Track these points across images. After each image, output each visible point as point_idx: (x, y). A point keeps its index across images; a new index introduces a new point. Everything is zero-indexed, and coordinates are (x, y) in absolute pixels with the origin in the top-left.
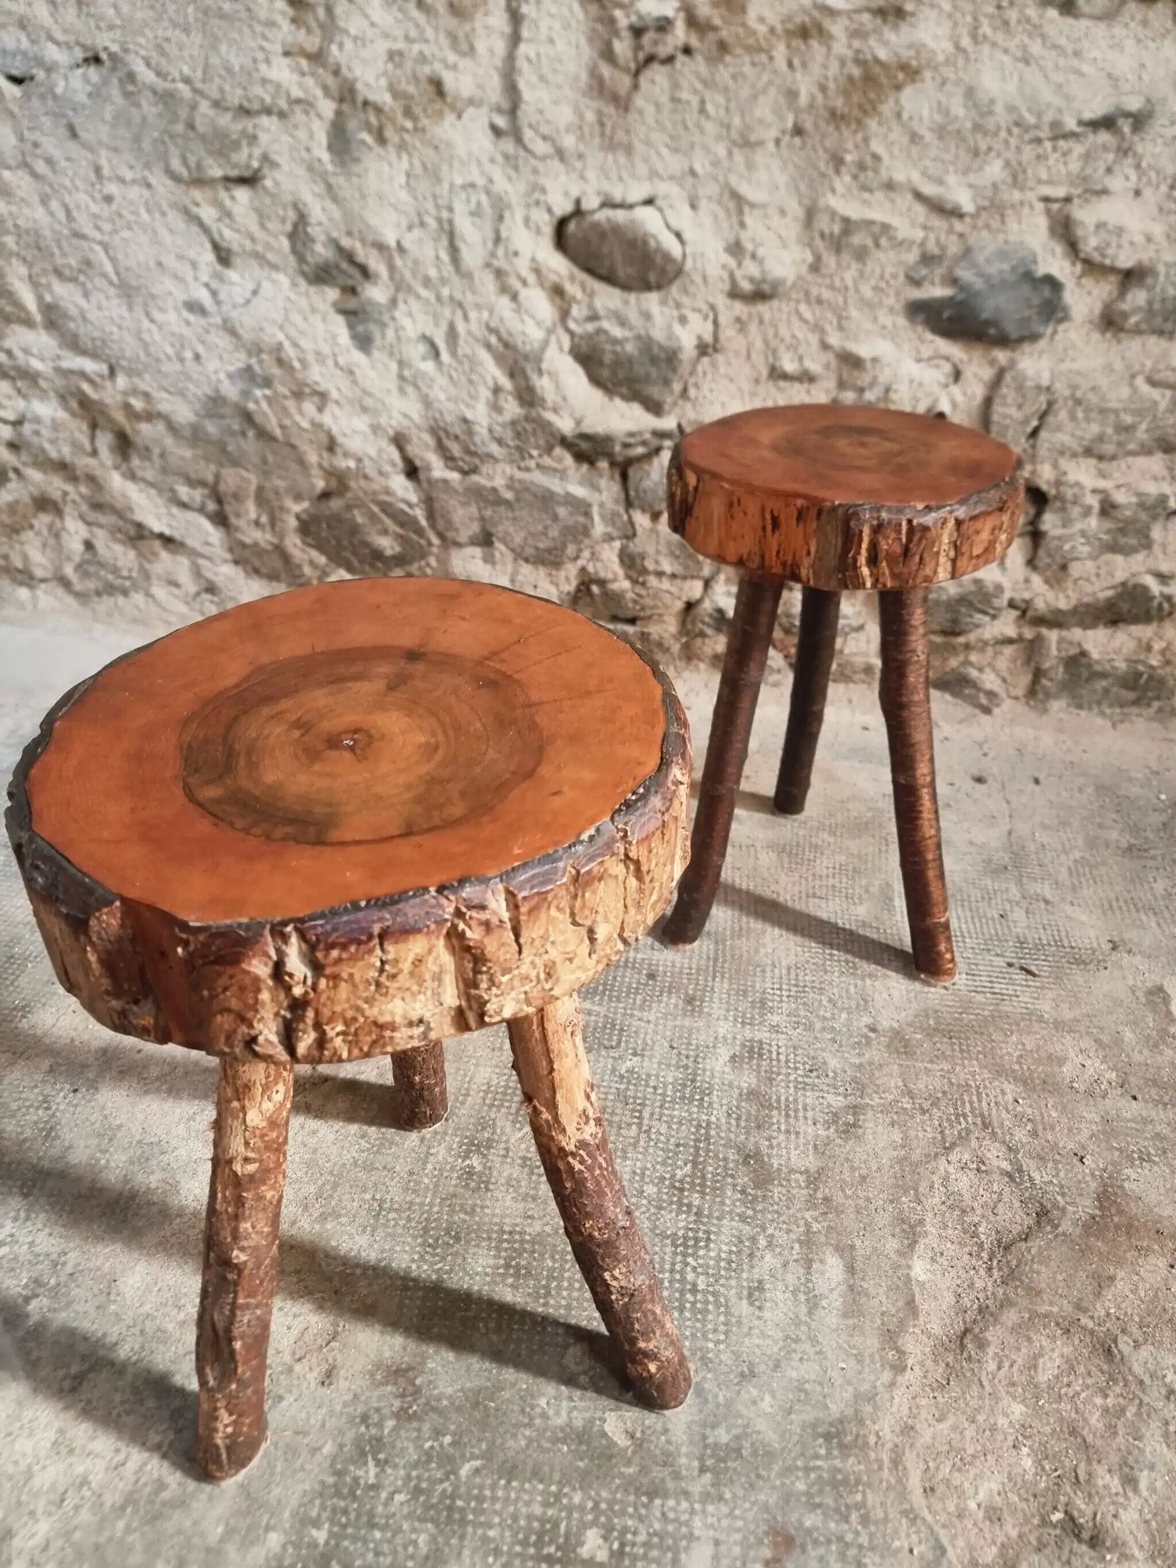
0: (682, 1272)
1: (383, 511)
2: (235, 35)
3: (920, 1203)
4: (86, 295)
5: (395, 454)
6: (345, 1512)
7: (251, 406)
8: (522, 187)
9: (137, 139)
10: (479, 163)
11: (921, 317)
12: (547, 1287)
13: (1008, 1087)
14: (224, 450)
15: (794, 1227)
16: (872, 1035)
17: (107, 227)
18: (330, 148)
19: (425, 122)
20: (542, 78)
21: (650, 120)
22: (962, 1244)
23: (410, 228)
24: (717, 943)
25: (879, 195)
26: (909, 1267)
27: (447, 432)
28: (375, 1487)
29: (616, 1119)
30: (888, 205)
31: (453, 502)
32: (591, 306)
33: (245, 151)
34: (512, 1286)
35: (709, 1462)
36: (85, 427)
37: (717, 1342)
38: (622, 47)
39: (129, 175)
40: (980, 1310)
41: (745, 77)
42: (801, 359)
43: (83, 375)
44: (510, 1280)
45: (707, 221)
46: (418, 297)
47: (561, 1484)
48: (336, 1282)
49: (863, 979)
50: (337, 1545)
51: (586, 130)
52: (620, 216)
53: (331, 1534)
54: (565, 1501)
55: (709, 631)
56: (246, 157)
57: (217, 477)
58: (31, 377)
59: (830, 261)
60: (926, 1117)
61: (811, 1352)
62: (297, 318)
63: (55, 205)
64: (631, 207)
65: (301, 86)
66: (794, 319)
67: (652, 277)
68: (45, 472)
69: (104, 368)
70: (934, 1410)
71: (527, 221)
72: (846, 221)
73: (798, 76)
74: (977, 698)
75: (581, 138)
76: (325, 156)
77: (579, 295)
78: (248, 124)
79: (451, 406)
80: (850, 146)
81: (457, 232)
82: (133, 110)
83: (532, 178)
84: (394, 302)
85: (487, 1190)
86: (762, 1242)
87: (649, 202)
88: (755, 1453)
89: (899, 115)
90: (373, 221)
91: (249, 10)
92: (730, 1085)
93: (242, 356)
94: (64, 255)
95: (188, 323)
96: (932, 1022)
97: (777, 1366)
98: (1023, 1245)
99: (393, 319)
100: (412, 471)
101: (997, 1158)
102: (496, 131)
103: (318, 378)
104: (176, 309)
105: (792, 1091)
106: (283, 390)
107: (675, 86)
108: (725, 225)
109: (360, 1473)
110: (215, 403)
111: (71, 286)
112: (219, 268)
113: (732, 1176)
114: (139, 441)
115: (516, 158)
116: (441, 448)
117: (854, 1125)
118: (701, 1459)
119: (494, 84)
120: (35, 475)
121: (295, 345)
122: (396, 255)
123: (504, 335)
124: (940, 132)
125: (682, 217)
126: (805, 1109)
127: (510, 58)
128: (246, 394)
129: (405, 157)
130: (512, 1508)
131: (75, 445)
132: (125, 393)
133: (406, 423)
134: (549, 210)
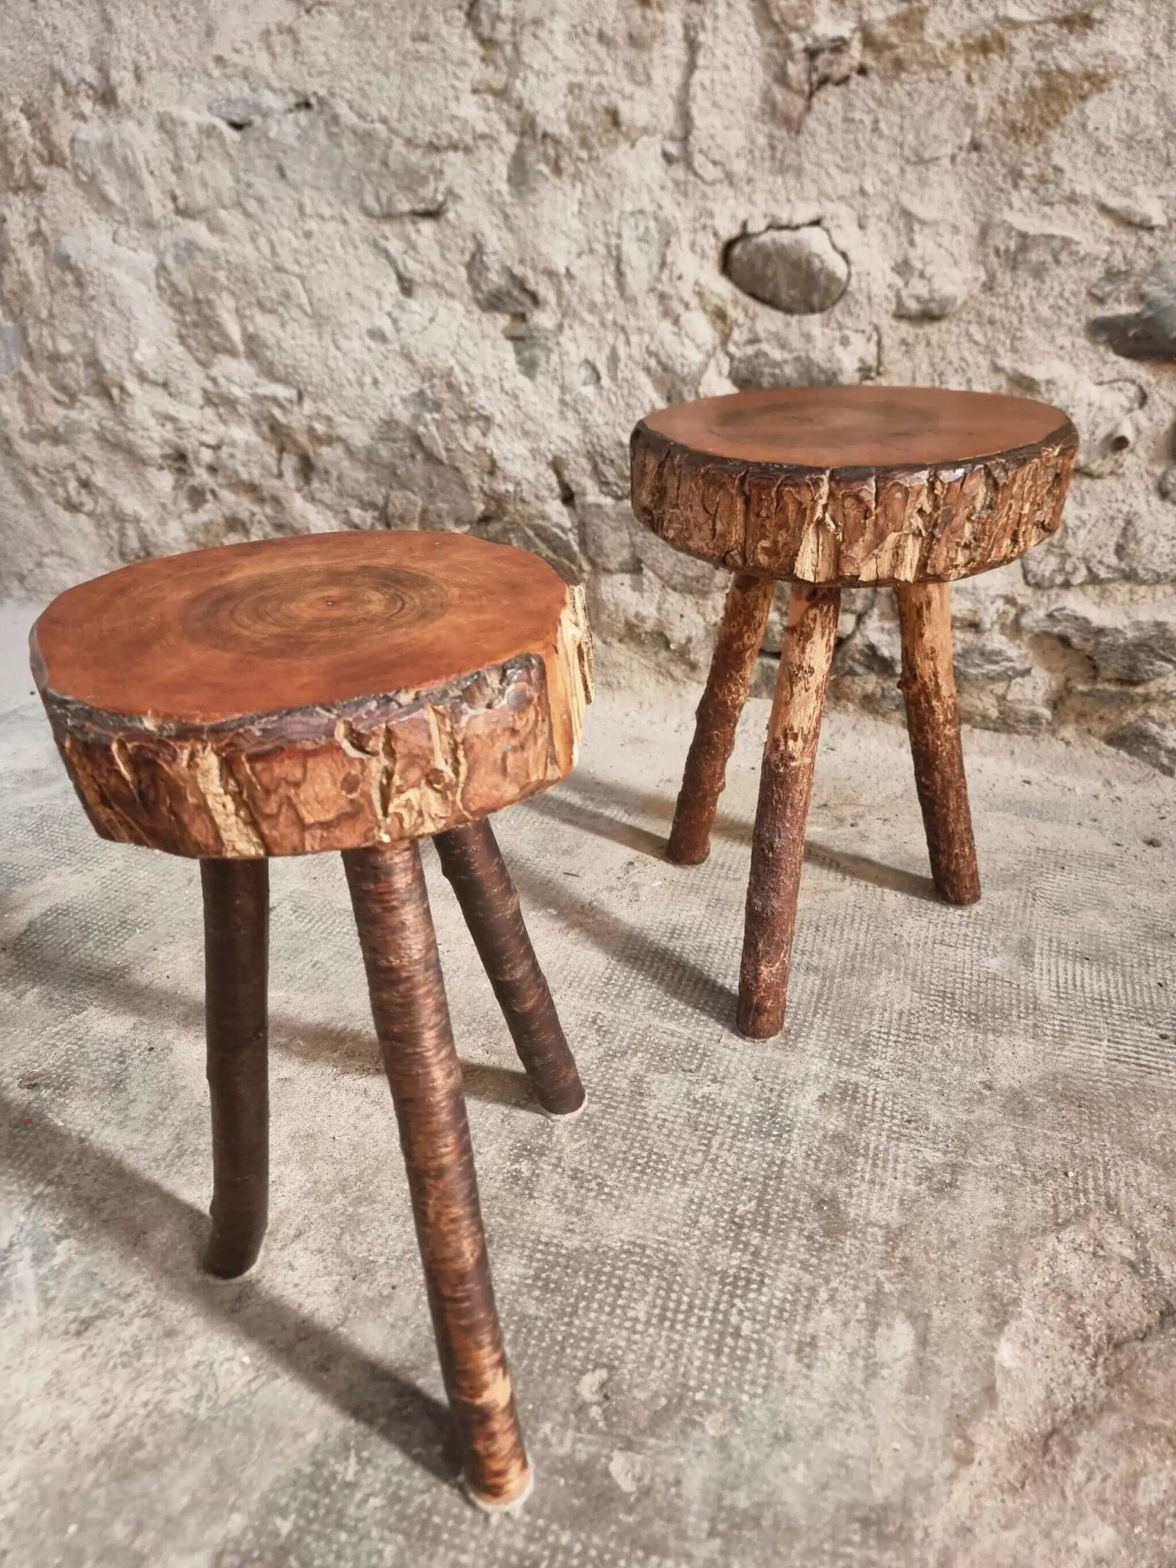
0: (726, 1314)
1: (538, 535)
2: (429, 76)
3: (1017, 1279)
4: (283, 325)
5: (553, 480)
6: (315, 1506)
7: (421, 429)
8: (689, 213)
9: (337, 178)
10: (650, 191)
11: (1102, 338)
12: (575, 1306)
13: (1144, 1168)
14: (395, 474)
15: (862, 1284)
16: (987, 1093)
17: (305, 261)
18: (510, 180)
19: (599, 151)
20: (715, 104)
21: (822, 143)
22: (1063, 1334)
23: (580, 255)
24: (824, 979)
25: (1061, 209)
26: (994, 1349)
27: (602, 456)
28: (352, 1486)
29: (682, 1143)
30: (1070, 219)
31: (605, 527)
32: (752, 330)
33: (432, 185)
34: (537, 1299)
35: (721, 1527)
36: (274, 452)
37: (753, 1396)
38: (796, 70)
39: (327, 212)
40: (1075, 1411)
41: (921, 94)
42: (969, 381)
43: (275, 400)
44: (537, 1293)
45: (875, 239)
46: (583, 322)
47: (550, 1520)
48: (357, 1268)
49: (985, 1033)
50: (300, 1540)
51: (757, 154)
52: (785, 237)
53: (296, 1528)
54: (551, 1539)
55: (860, 670)
56: (432, 192)
57: (387, 498)
58: (231, 403)
59: (1005, 278)
60: (1039, 1187)
61: (861, 1424)
62: (467, 343)
63: (262, 241)
64: (797, 228)
65: (485, 120)
66: (963, 340)
67: (816, 299)
68: (237, 493)
69: (292, 393)
70: (1000, 1516)
71: (693, 246)
72: (1023, 235)
73: (977, 90)
74: (1157, 758)
75: (751, 162)
76: (504, 188)
77: (741, 319)
78: (436, 159)
79: (608, 430)
80: (1029, 159)
81: (624, 258)
82: (336, 151)
83: (700, 203)
84: (560, 327)
85: (531, 1197)
86: (823, 1295)
87: (816, 223)
88: (776, 1525)
89: (1084, 126)
90: (544, 249)
91: (443, 51)
92: (815, 1125)
93: (416, 381)
94: (267, 288)
95: (370, 349)
96: (1059, 1086)
97: (818, 1433)
98: (1138, 1346)
99: (558, 344)
100: (568, 497)
101: (1119, 1243)
102: (668, 158)
103: (483, 402)
104: (361, 337)
105: (884, 1139)
106: (451, 414)
107: (849, 105)
108: (893, 242)
109: (339, 1468)
110: (390, 424)
111: (270, 317)
112: (401, 297)
113: (800, 1220)
114: (319, 464)
115: (686, 183)
116: (596, 473)
117: (950, 1185)
118: (713, 1521)
119: (669, 112)
120: (227, 495)
121: (465, 370)
122: (565, 281)
123: (664, 359)
124: (1129, 142)
125: (849, 237)
126: (896, 1161)
127: (686, 85)
128: (417, 418)
129: (579, 185)
130: (490, 1536)
131: (264, 466)
132: (310, 418)
133: (564, 447)
134: (716, 234)
